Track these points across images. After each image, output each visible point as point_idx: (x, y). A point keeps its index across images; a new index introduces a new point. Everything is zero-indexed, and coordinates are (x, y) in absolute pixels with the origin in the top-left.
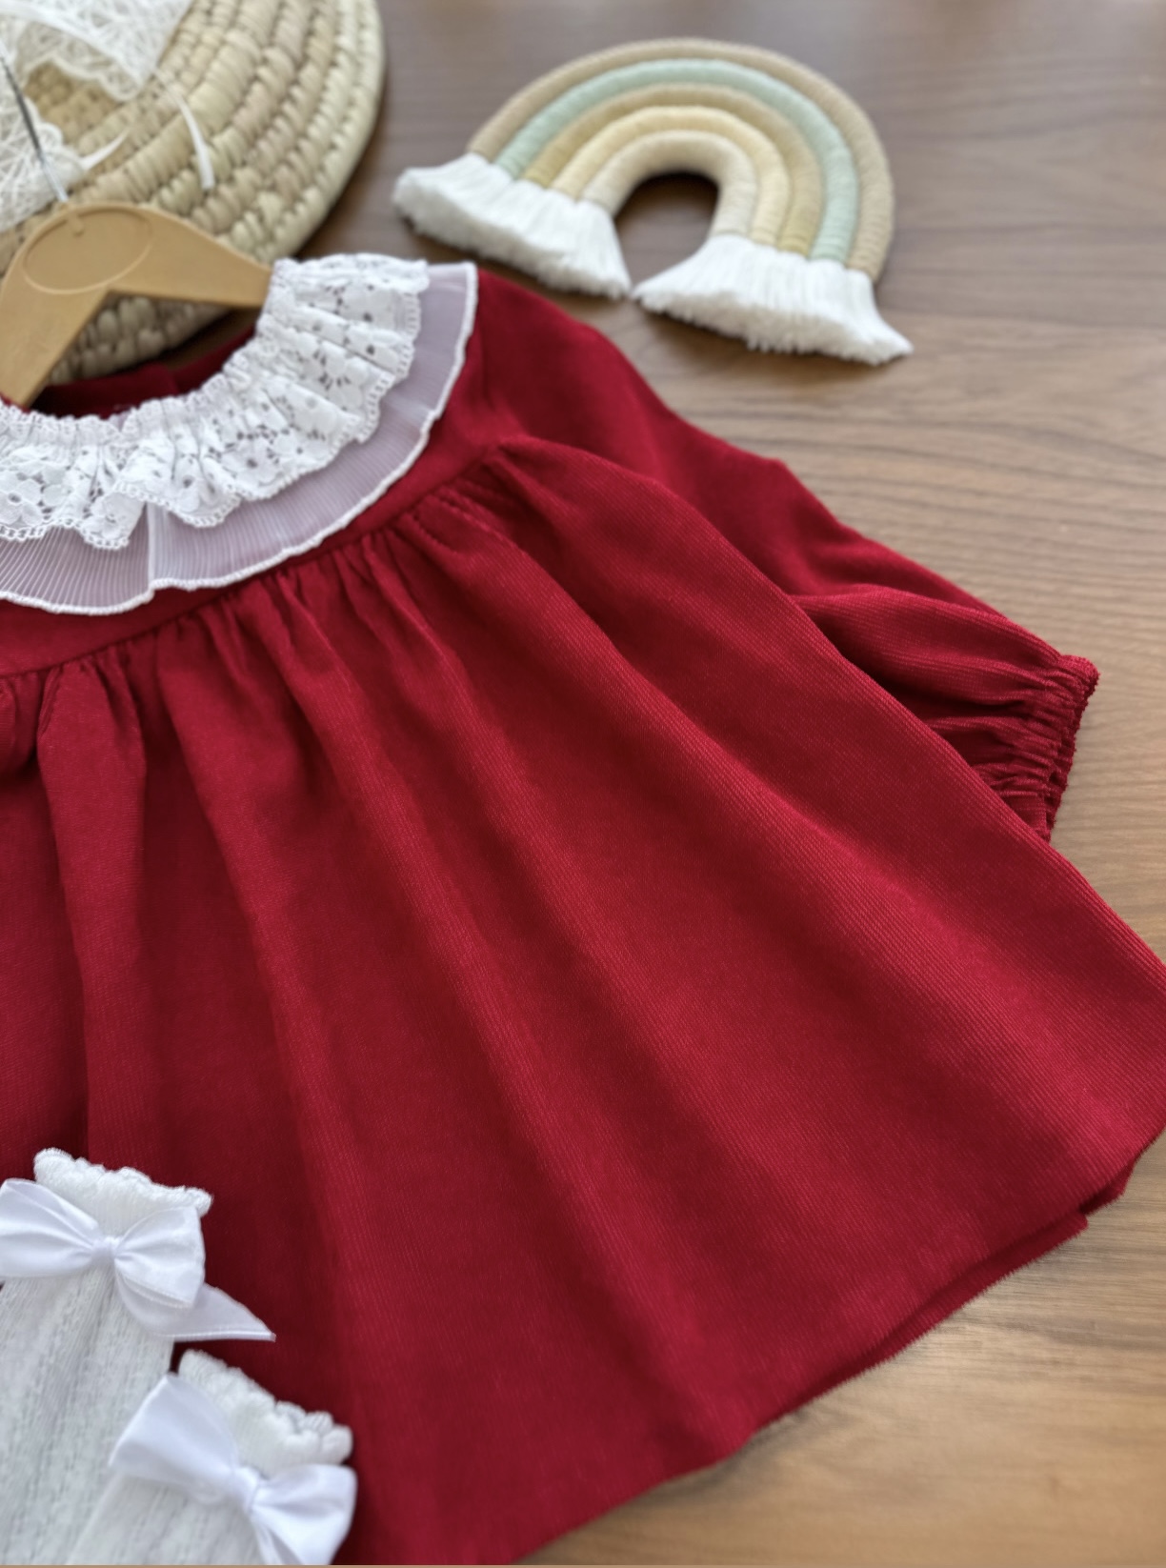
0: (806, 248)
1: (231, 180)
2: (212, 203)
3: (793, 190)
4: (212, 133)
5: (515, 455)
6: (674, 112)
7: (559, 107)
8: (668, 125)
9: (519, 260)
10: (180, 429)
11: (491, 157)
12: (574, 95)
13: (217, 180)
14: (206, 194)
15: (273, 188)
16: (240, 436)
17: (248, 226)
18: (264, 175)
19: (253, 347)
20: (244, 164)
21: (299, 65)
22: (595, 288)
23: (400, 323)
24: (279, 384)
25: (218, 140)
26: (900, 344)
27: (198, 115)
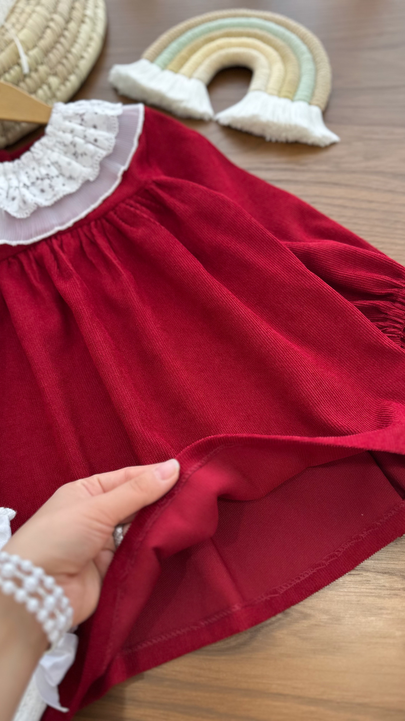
0: (291, 96)
1: (36, 70)
2: (28, 80)
3: (286, 71)
4: (28, 49)
5: (161, 185)
6: (234, 40)
7: (183, 39)
8: (231, 45)
9: (164, 104)
10: (11, 176)
11: (152, 60)
12: (189, 34)
13: (30, 70)
14: (25, 76)
15: (55, 74)
16: (37, 179)
17: (44, 91)
18: (51, 68)
19: (44, 140)
20: (42, 63)
21: (68, 21)
22: (198, 116)
23: (109, 129)
24: (56, 156)
25: (31, 53)
26: (334, 137)
27: (22, 42)
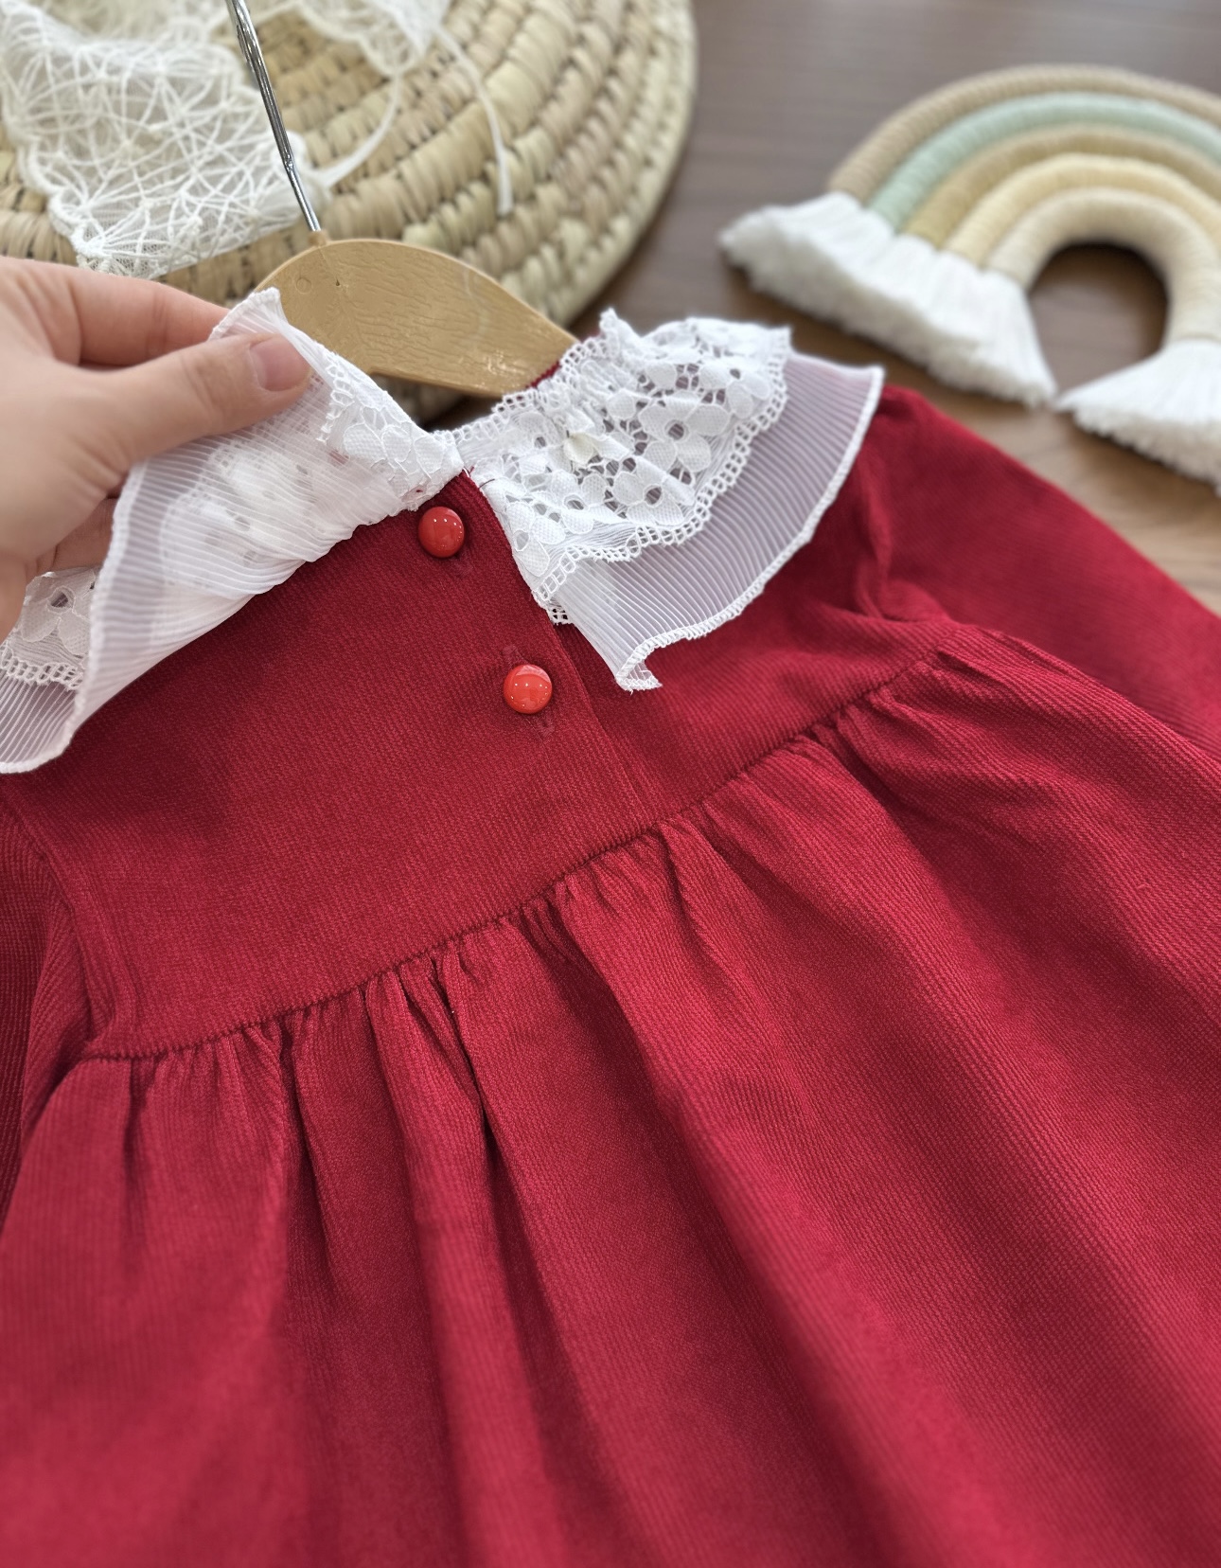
1: (531, 199)
2: (504, 229)
4: (515, 133)
6: (1104, 165)
7: (950, 140)
8: (1097, 180)
9: (906, 344)
11: (866, 197)
12: (968, 128)
13: (516, 199)
14: (498, 218)
15: (579, 215)
17: (544, 263)
18: (571, 196)
20: (549, 178)
21: (618, 48)
22: (1010, 392)
25: (521, 144)
27: (501, 107)
